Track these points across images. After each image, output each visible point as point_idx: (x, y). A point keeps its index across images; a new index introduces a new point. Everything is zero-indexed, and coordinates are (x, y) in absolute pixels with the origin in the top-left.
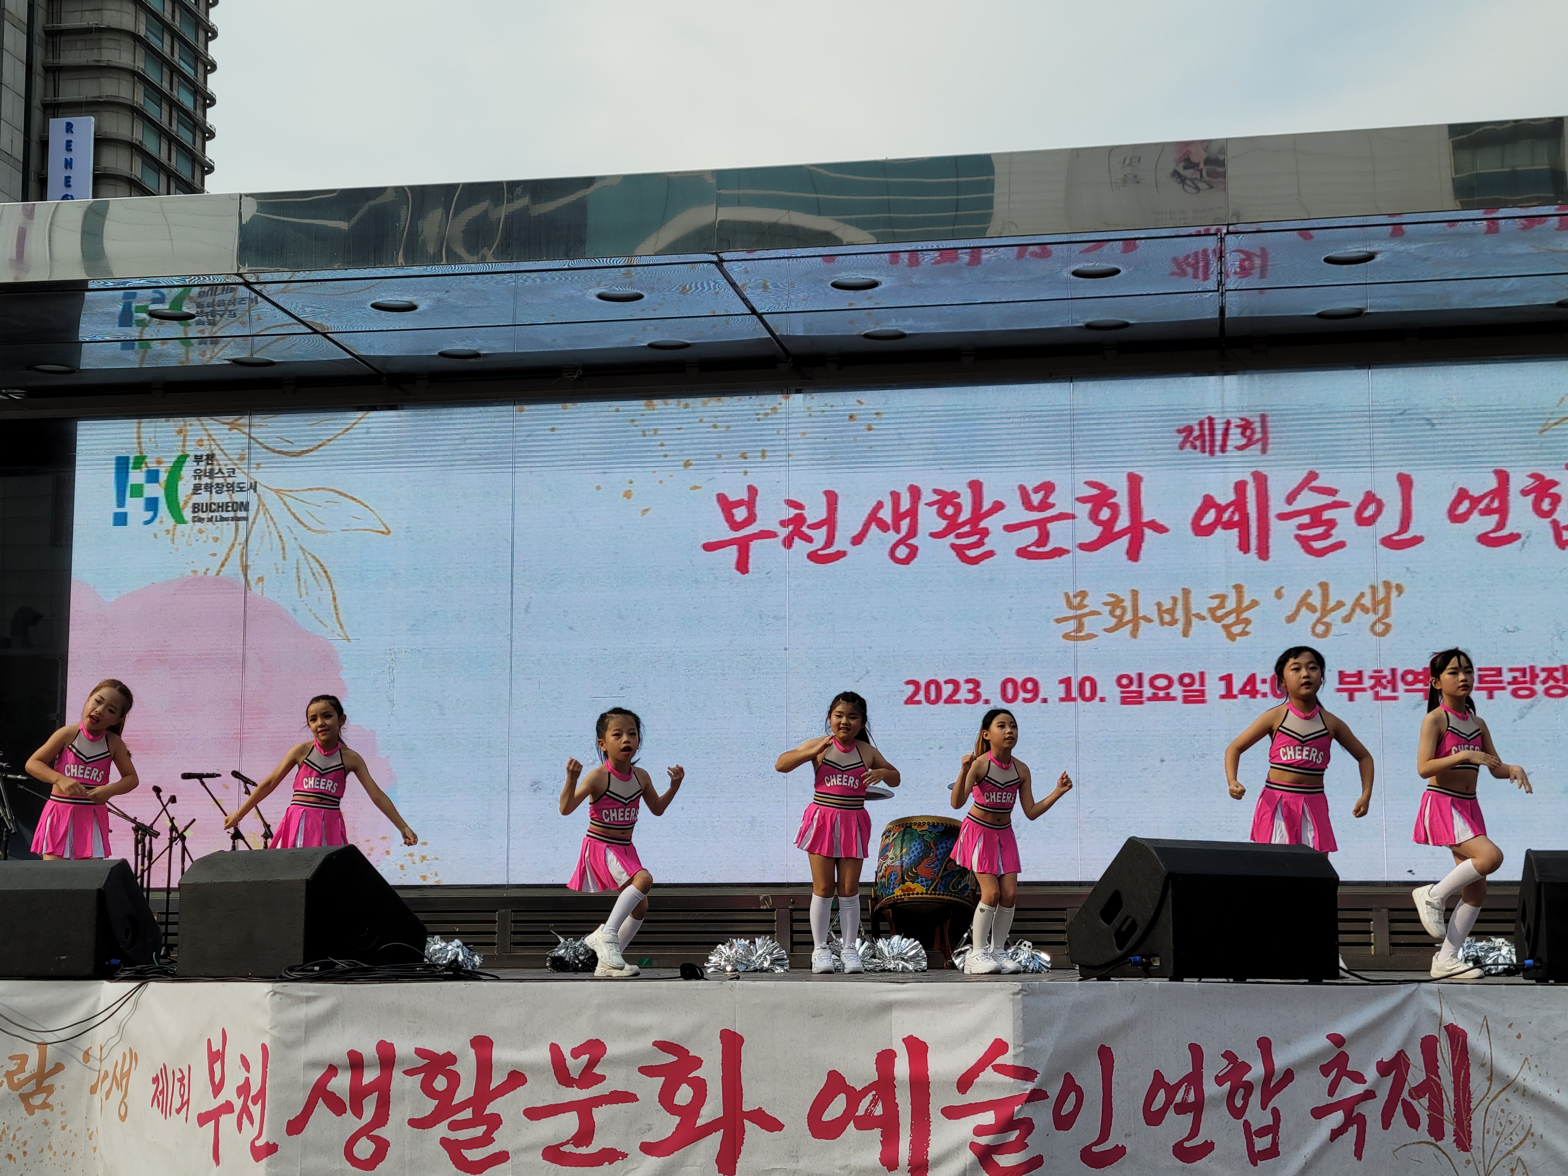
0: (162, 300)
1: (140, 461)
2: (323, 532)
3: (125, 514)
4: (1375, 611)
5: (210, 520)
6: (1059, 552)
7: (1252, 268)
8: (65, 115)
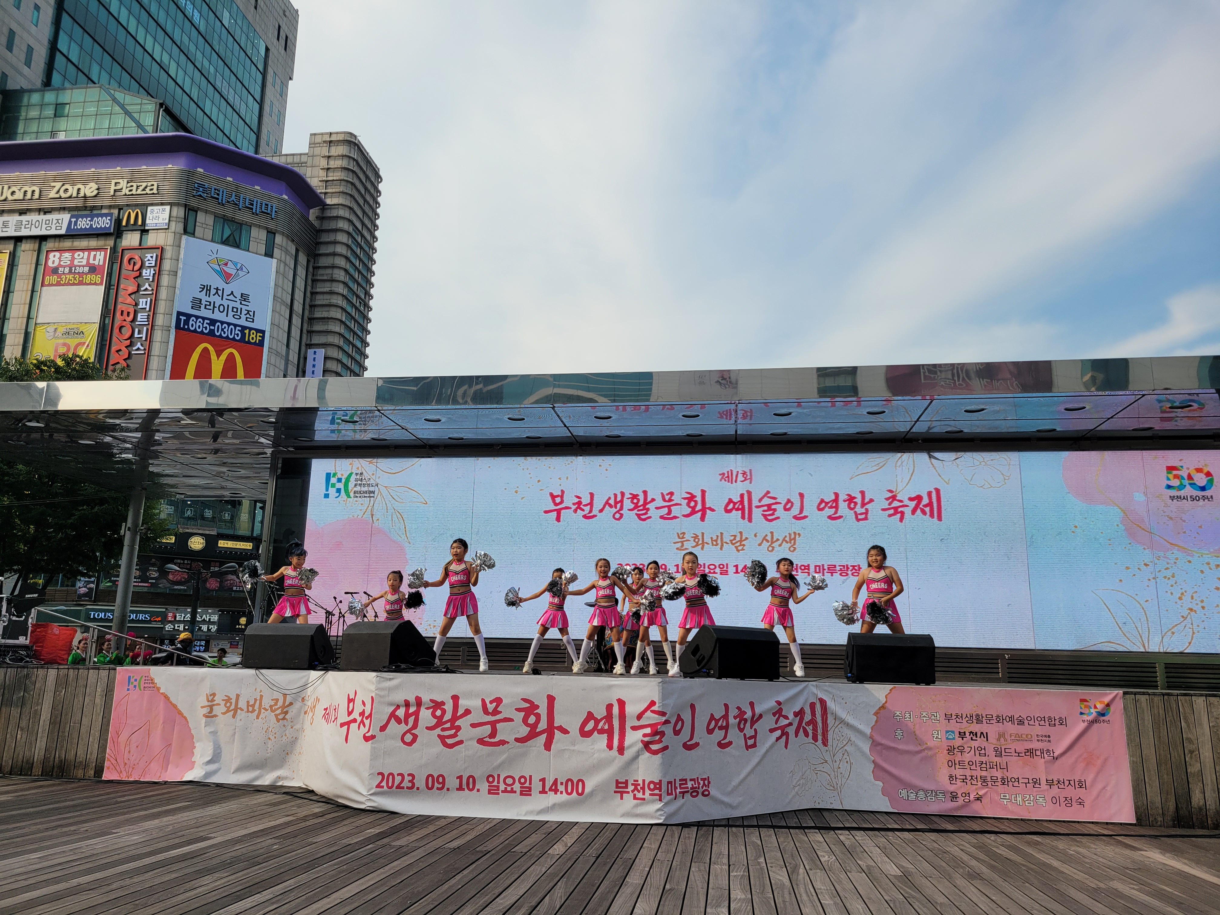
0: (346, 415)
1: (335, 475)
2: (403, 503)
3: (328, 494)
4: (790, 543)
5: (360, 497)
6: (675, 517)
7: (747, 416)
8: (313, 348)
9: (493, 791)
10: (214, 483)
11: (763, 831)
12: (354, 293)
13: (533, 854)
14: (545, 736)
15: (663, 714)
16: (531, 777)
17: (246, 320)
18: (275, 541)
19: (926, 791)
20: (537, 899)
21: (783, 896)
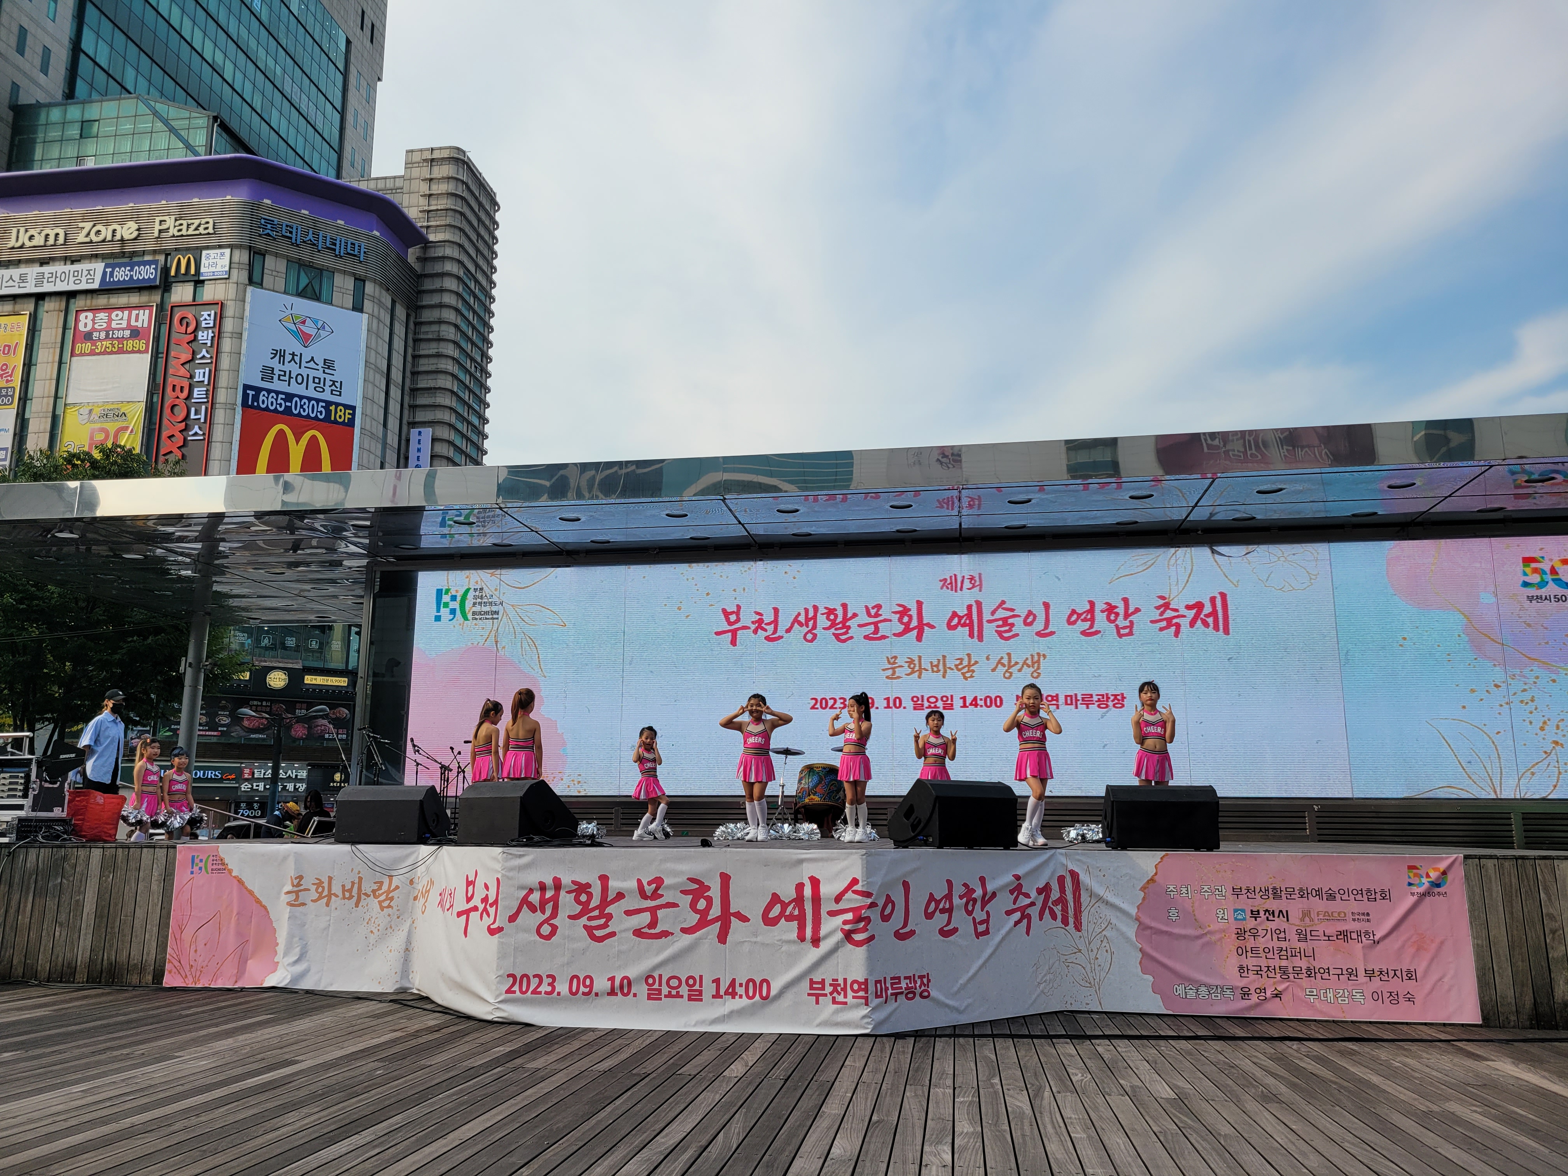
0: (460, 515)
1: (447, 591)
2: (533, 624)
3: (440, 616)
4: (1033, 666)
5: (480, 619)
6: (884, 637)
7: (974, 505)
8: (418, 427)
9: (654, 995)
10: (295, 604)
11: (999, 1042)
12: (468, 355)
13: (704, 1078)
14: (718, 924)
15: (868, 895)
16: (701, 977)
17: (332, 394)
18: (375, 675)
19: (1208, 986)
20: (708, 1137)
21: (1022, 1129)
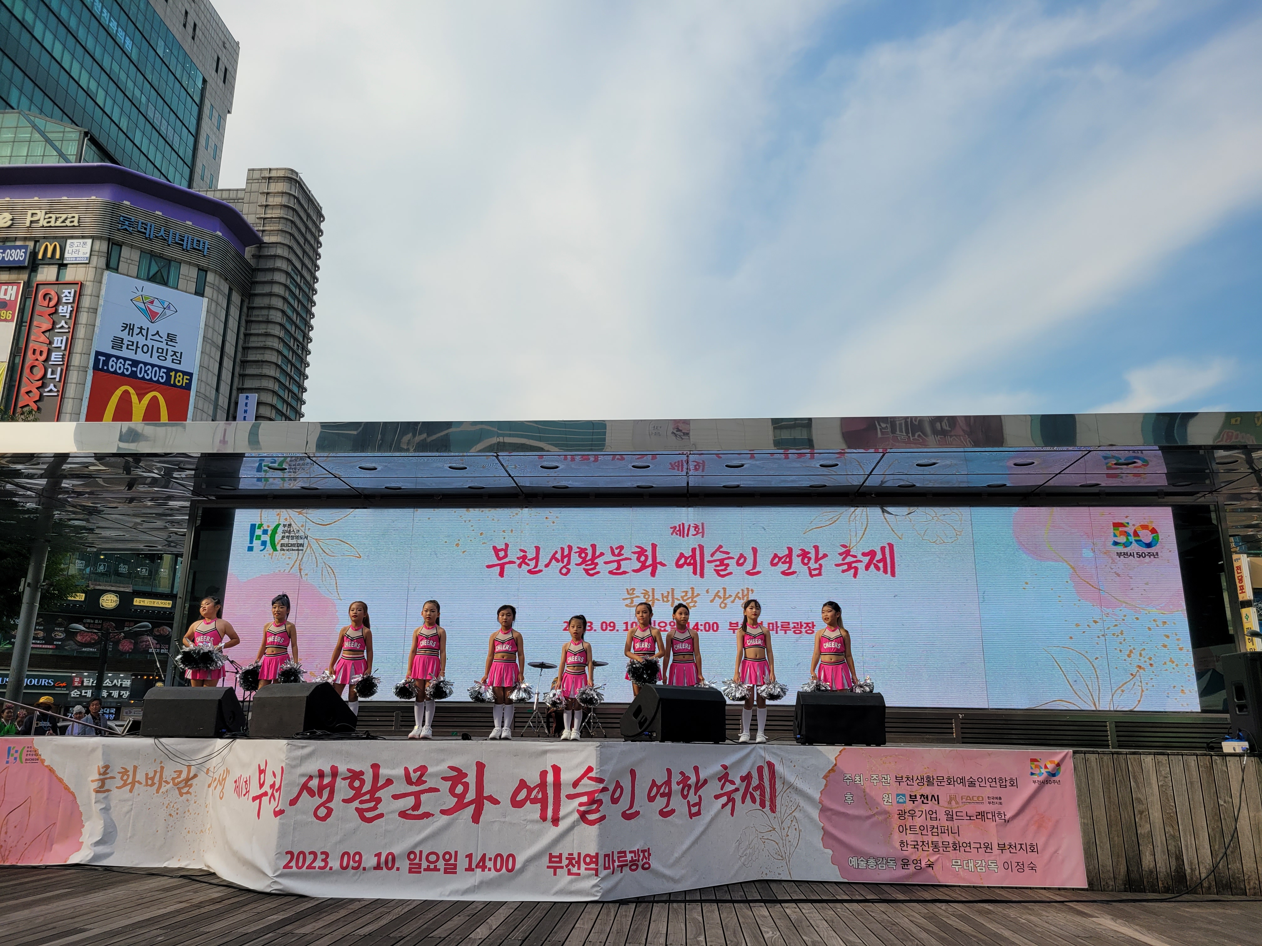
0: (275, 462)
1: (260, 526)
2: (333, 556)
3: (253, 547)
5: (288, 550)
6: (625, 573)
7: (699, 467)
8: (245, 393)
9: (414, 869)
10: (126, 534)
11: (706, 906)
12: (292, 336)
13: (453, 939)
14: (473, 807)
15: (600, 781)
16: (456, 852)
17: (172, 362)
19: (876, 859)
